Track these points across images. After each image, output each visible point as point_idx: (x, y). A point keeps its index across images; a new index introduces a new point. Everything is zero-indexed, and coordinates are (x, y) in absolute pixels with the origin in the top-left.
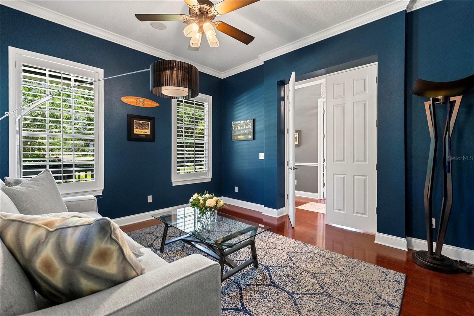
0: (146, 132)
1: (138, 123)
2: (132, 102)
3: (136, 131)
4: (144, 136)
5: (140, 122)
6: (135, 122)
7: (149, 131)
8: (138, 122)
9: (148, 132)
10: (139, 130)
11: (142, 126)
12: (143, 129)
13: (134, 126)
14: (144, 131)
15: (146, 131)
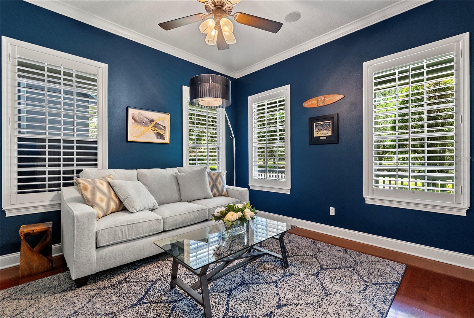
0: (327, 134)
1: (319, 125)
2: (313, 104)
3: (316, 134)
4: (325, 138)
5: (321, 123)
6: (315, 124)
7: (331, 131)
8: (319, 123)
9: (330, 133)
10: (320, 132)
11: (323, 127)
12: (324, 130)
13: (315, 129)
14: (324, 132)
15: (327, 132)
